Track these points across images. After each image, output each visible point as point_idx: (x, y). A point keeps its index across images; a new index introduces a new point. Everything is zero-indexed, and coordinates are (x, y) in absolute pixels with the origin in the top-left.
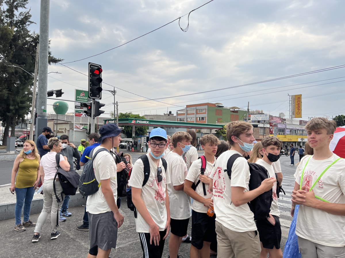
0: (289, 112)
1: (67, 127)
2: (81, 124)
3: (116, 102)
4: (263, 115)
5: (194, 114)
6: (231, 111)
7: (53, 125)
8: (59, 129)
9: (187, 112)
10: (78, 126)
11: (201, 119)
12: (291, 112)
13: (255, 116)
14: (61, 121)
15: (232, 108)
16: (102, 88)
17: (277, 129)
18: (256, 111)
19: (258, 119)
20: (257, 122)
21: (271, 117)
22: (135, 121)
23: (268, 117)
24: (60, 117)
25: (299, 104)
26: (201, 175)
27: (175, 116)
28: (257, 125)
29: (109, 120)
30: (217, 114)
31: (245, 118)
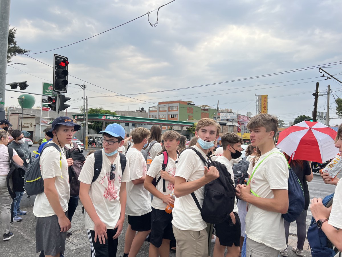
0: (256, 111)
1: (34, 122)
2: (48, 119)
3: (85, 97)
4: (231, 113)
5: (166, 111)
6: (202, 109)
7: (17, 119)
8: (25, 124)
9: (159, 109)
10: (45, 121)
11: (173, 116)
12: (257, 111)
13: (224, 115)
14: (26, 115)
15: (202, 106)
16: (68, 81)
17: (244, 127)
18: (225, 110)
19: (227, 117)
20: (226, 120)
21: (239, 116)
22: (105, 117)
23: (237, 115)
24: (26, 111)
25: (265, 104)
26: (162, 170)
27: (147, 112)
28: (226, 123)
29: (78, 115)
30: (188, 112)
31: (214, 116)
